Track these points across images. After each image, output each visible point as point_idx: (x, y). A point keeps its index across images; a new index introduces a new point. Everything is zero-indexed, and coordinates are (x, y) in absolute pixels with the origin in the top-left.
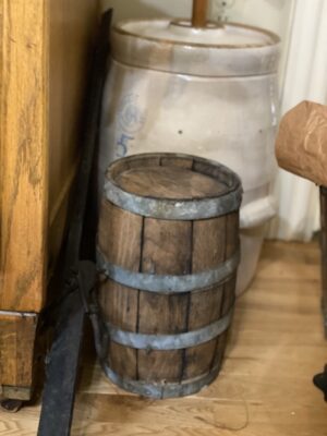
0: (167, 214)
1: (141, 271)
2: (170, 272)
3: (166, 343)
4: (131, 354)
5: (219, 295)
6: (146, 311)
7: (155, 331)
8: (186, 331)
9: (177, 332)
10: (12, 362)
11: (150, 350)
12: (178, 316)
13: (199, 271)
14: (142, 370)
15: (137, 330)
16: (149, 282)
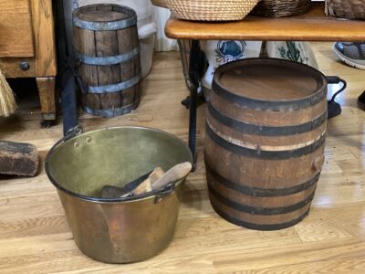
0: (105, 28)
1: (96, 56)
2: (110, 55)
3: (112, 89)
4: (97, 97)
5: (133, 65)
6: (101, 75)
7: (107, 84)
8: (120, 82)
9: (116, 83)
10: (46, 101)
11: (106, 93)
12: (116, 75)
13: (122, 53)
14: (103, 104)
15: (99, 85)
16: (101, 61)
